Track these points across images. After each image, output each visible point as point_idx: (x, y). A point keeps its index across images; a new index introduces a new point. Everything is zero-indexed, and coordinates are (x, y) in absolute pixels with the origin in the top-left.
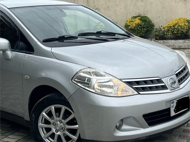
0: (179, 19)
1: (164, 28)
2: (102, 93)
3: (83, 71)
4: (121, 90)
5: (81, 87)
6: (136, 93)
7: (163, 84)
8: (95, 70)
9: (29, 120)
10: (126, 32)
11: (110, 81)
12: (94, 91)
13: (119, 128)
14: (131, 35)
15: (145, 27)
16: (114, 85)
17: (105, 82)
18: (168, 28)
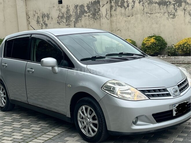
0: (188, 39)
1: (175, 46)
2: (123, 98)
3: (110, 82)
4: (137, 96)
5: (108, 93)
6: (147, 98)
7: (168, 92)
8: (118, 81)
9: (70, 117)
10: (142, 53)
11: (129, 89)
12: (117, 97)
13: (135, 123)
14: (146, 55)
15: (159, 46)
16: (132, 92)
17: (125, 90)
18: (178, 46)
